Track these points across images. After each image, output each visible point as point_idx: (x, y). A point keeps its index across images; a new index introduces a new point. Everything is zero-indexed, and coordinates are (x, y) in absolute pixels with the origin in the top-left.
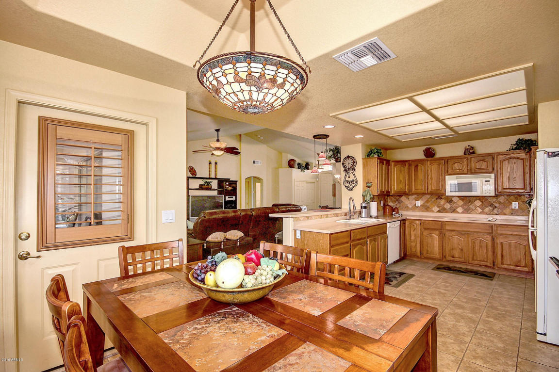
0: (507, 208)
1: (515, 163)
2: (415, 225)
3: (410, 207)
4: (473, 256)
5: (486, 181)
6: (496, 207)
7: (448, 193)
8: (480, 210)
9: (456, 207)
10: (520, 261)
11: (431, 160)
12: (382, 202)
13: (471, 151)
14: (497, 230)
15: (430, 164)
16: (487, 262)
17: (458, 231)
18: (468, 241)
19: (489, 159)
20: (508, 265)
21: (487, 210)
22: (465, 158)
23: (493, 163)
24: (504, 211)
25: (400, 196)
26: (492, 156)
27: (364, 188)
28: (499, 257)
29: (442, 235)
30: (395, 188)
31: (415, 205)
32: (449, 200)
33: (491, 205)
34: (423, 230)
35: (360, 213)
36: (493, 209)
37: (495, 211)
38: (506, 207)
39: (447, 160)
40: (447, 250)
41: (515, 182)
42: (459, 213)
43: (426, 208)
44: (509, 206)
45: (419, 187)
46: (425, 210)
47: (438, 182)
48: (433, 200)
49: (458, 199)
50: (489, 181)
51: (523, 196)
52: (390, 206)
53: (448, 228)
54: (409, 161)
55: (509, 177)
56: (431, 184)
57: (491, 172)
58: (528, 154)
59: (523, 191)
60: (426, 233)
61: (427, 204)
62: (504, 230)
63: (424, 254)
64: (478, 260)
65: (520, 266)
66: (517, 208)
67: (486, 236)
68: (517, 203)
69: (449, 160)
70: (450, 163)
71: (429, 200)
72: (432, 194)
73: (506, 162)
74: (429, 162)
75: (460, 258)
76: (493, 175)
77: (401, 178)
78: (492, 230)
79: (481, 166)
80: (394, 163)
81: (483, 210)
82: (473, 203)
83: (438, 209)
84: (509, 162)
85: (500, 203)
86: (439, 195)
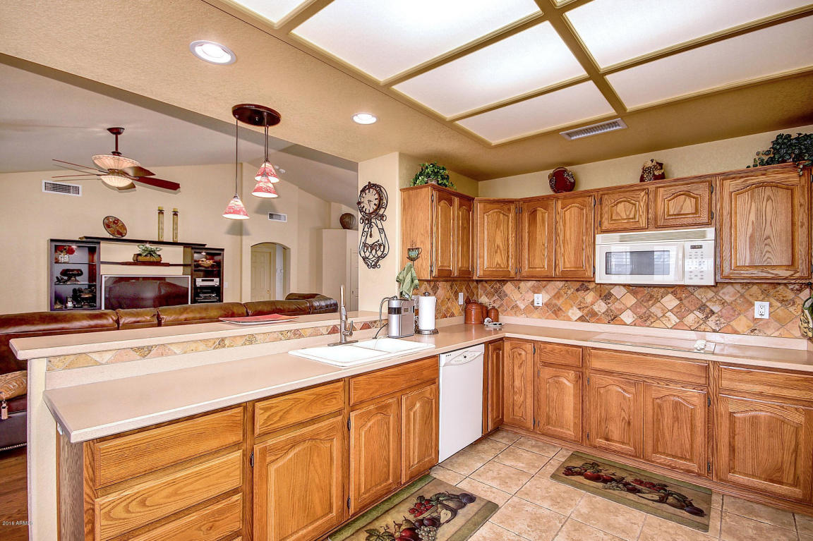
0: (742, 317)
1: (769, 198)
2: (523, 353)
3: (522, 306)
4: (656, 441)
5: (693, 247)
6: (713, 313)
7: (601, 278)
8: (674, 319)
9: (619, 310)
10: (780, 469)
11: (565, 198)
12: (461, 296)
13: (657, 173)
14: (720, 377)
15: (562, 208)
16: (691, 460)
17: (621, 374)
18: (645, 401)
19: (702, 190)
20: (746, 475)
21: (691, 319)
22: (644, 189)
23: (710, 199)
24: (733, 323)
25: (503, 282)
26: (709, 181)
27: (402, 263)
28: (724, 451)
29: (582, 380)
30: (484, 263)
31: (533, 301)
32: (605, 293)
33: (702, 308)
34: (539, 365)
35: (387, 325)
36: (707, 317)
37: (712, 322)
38: (739, 314)
39: (600, 196)
40: (593, 420)
41: (767, 248)
42: (626, 324)
43: (554, 310)
44: (747, 310)
45: (537, 262)
46: (554, 316)
47: (579, 249)
48: (569, 292)
49: (624, 290)
50: (700, 247)
51: (781, 287)
52: (481, 305)
53: (596, 364)
54: (518, 201)
55: (751, 237)
56: (563, 255)
57: (708, 224)
58: (806, 172)
59: (788, 273)
60: (546, 373)
61: (556, 302)
62: (741, 381)
63: (541, 425)
64: (668, 455)
65: (781, 483)
66: (766, 316)
67: (690, 391)
68: (767, 304)
69: (606, 196)
70: (608, 201)
71: (562, 292)
72: (566, 278)
73: (746, 196)
74: (560, 202)
75: (623, 443)
76: (710, 232)
77: (499, 241)
78: (708, 378)
79: (682, 208)
80: (482, 205)
81: (681, 318)
82: (657, 301)
83: (579, 314)
84: (752, 197)
85: (723, 303)
86: (580, 281)
